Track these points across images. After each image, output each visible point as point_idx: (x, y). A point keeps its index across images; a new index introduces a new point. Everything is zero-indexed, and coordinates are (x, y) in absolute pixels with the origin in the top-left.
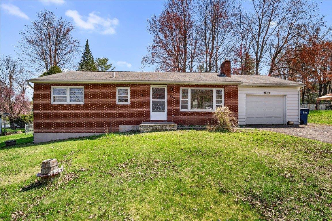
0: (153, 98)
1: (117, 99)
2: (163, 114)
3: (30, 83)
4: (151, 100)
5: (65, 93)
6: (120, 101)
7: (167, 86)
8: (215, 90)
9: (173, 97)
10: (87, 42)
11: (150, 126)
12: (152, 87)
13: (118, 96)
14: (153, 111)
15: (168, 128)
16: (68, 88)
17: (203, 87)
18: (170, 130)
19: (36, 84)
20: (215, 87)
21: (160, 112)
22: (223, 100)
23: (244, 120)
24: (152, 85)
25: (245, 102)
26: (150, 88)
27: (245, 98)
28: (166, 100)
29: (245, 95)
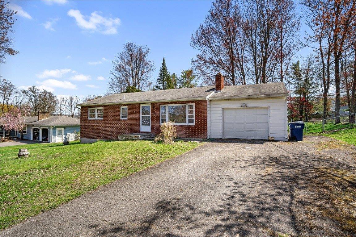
0: (142, 115)
1: (121, 115)
2: (148, 127)
3: (78, 107)
4: (141, 116)
5: (94, 112)
6: (123, 117)
7: (150, 104)
8: (187, 105)
9: (154, 113)
11: (124, 136)
12: (142, 105)
13: (121, 113)
14: (142, 125)
15: (134, 138)
16: (96, 109)
17: (174, 104)
18: (136, 140)
19: (82, 107)
20: (187, 103)
21: (147, 125)
22: (194, 114)
23: (221, 134)
24: (141, 104)
25: (221, 115)
26: (140, 106)
27: (221, 112)
28: (150, 116)
29: (221, 109)
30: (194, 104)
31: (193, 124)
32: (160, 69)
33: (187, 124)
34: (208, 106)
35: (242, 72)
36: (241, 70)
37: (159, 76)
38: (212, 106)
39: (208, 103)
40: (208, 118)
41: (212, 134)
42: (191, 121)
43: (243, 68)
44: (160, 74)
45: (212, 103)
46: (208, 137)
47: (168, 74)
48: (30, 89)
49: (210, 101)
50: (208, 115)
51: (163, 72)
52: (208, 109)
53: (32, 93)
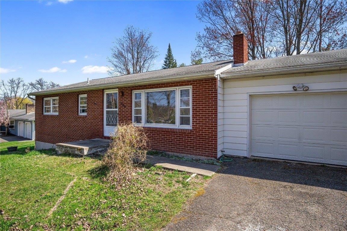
0: (108, 107)
1: (80, 109)
4: (105, 110)
6: (82, 111)
8: (178, 90)
9: (123, 105)
10: (169, 46)
12: (106, 92)
13: (80, 105)
14: (107, 125)
15: (76, 152)
16: (52, 99)
19: (37, 96)
20: (177, 86)
21: (113, 125)
22: (190, 107)
23: (245, 147)
24: (107, 90)
25: (246, 109)
26: (103, 93)
27: (246, 103)
28: (117, 109)
29: (246, 97)
30: (190, 88)
31: (189, 127)
32: (165, 56)
33: (177, 126)
34: (219, 91)
35: (262, 54)
36: (262, 52)
37: (165, 64)
38: (227, 91)
39: (219, 84)
40: (220, 116)
41: (227, 146)
42: (184, 121)
43: (264, 50)
44: (166, 62)
45: (227, 84)
46: (219, 154)
47: (174, 61)
48: (38, 82)
49: (224, 80)
50: (220, 109)
51: (168, 59)
52: (220, 97)
53: (39, 86)
